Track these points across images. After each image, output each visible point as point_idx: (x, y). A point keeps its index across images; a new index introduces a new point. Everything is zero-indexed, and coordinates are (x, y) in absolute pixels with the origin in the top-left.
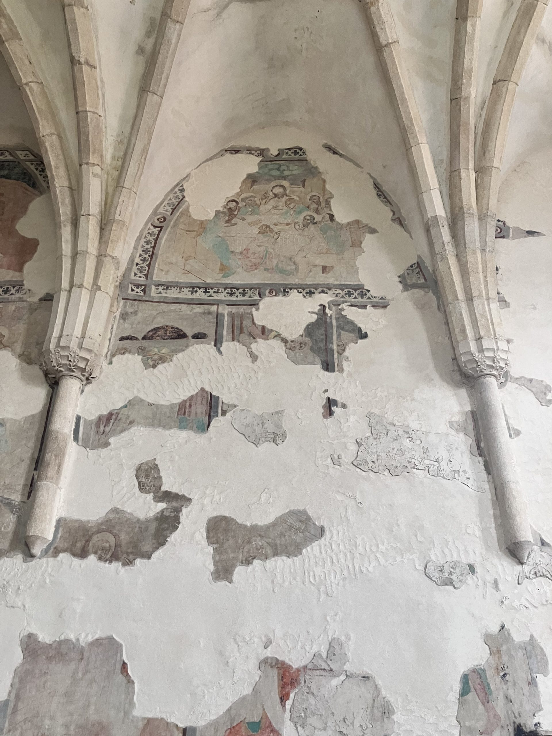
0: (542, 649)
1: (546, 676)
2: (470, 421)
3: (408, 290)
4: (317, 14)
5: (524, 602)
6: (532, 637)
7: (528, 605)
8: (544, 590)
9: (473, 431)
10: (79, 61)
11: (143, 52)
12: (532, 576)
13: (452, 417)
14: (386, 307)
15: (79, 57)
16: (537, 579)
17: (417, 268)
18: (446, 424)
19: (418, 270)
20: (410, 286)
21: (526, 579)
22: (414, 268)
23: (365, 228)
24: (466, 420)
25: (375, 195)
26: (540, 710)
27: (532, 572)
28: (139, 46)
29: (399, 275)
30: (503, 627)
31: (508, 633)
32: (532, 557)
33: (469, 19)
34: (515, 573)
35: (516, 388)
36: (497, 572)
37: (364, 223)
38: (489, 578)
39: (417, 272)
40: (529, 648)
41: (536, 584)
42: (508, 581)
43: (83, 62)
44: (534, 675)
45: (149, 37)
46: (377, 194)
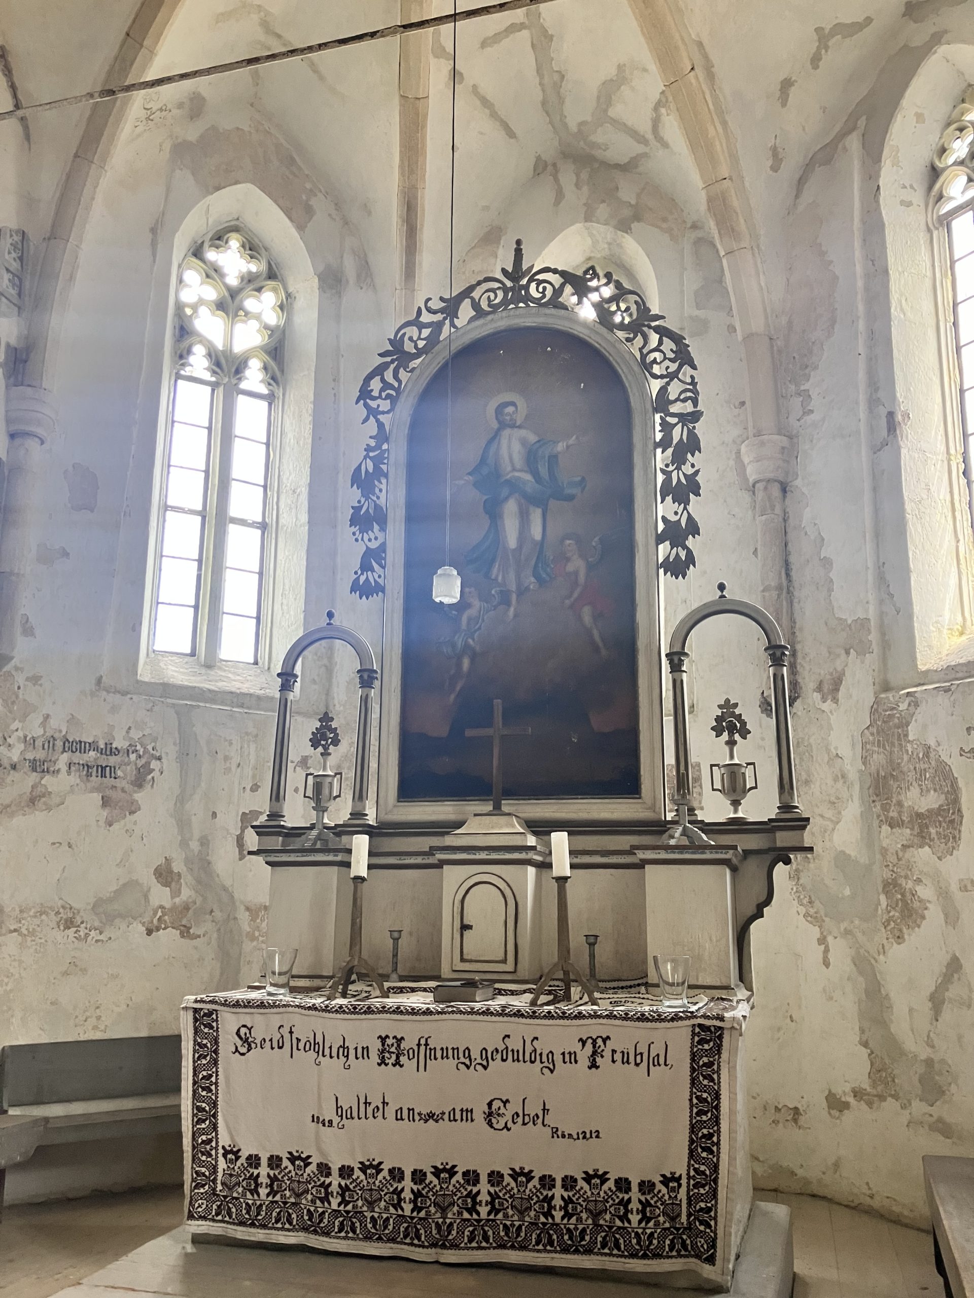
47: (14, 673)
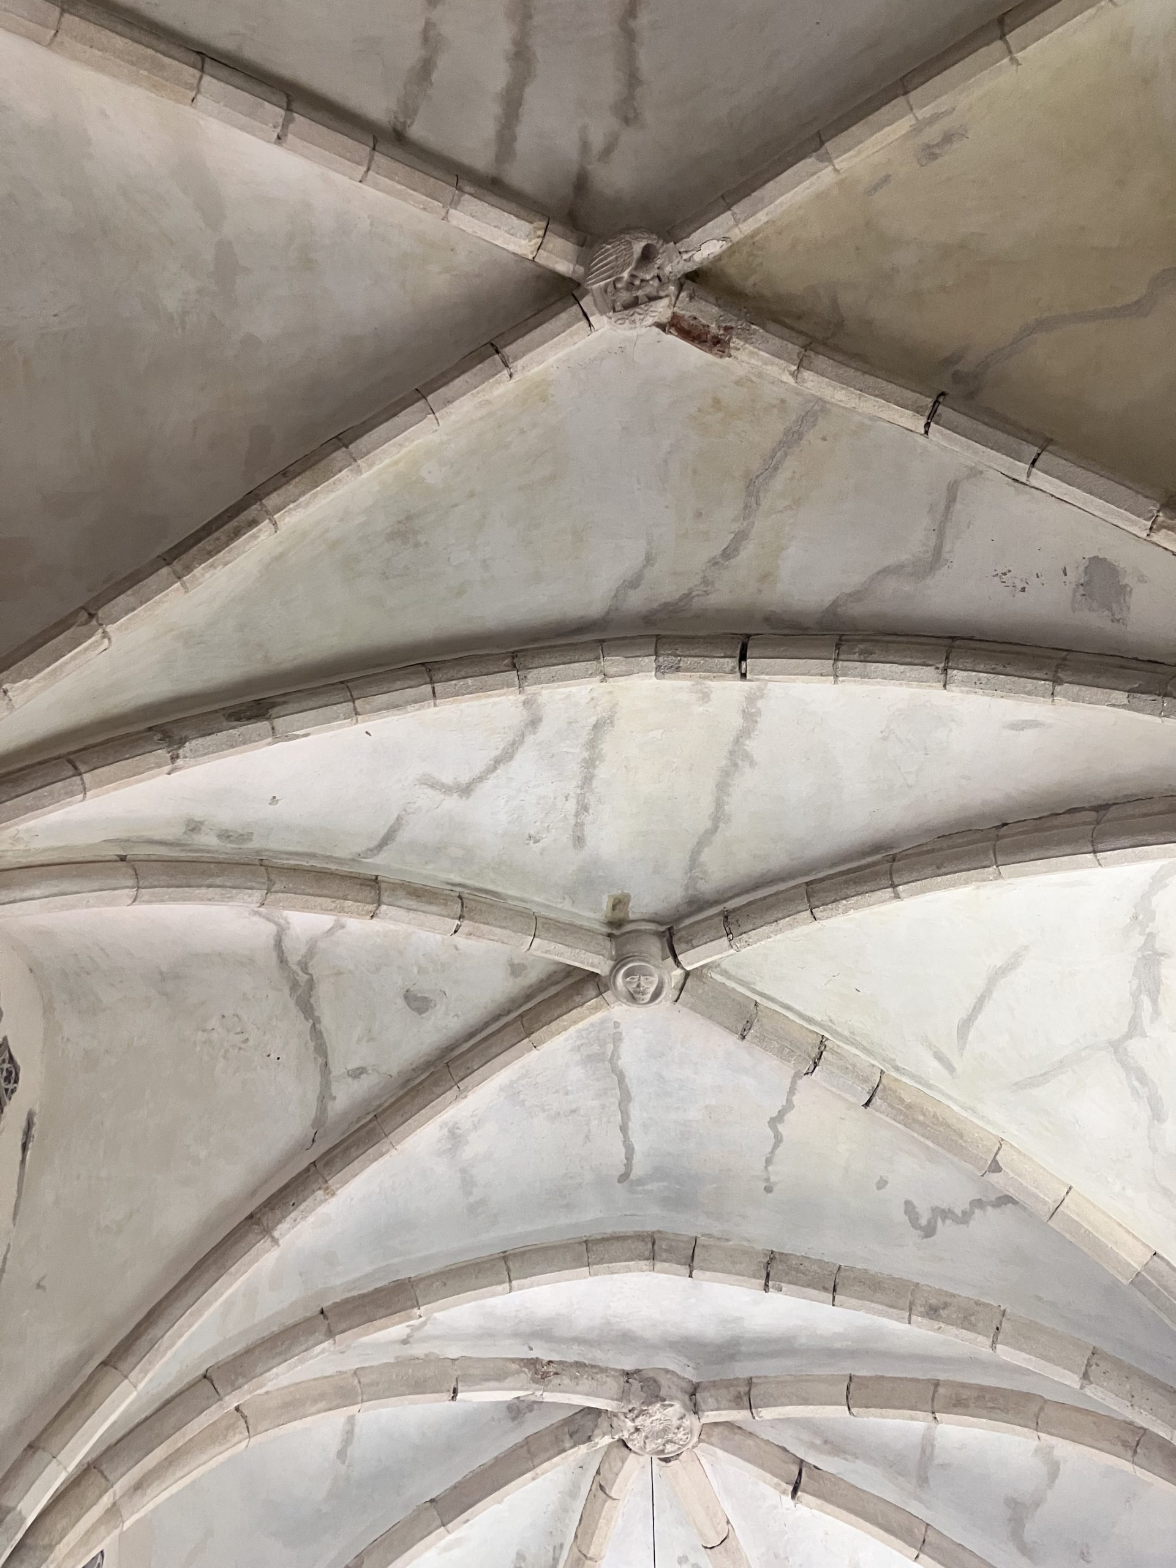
4: (273, 1056)
10: (178, 757)
11: (192, 830)
15: (185, 757)
28: (202, 823)
33: (331, 1341)
43: (176, 764)
45: (219, 836)
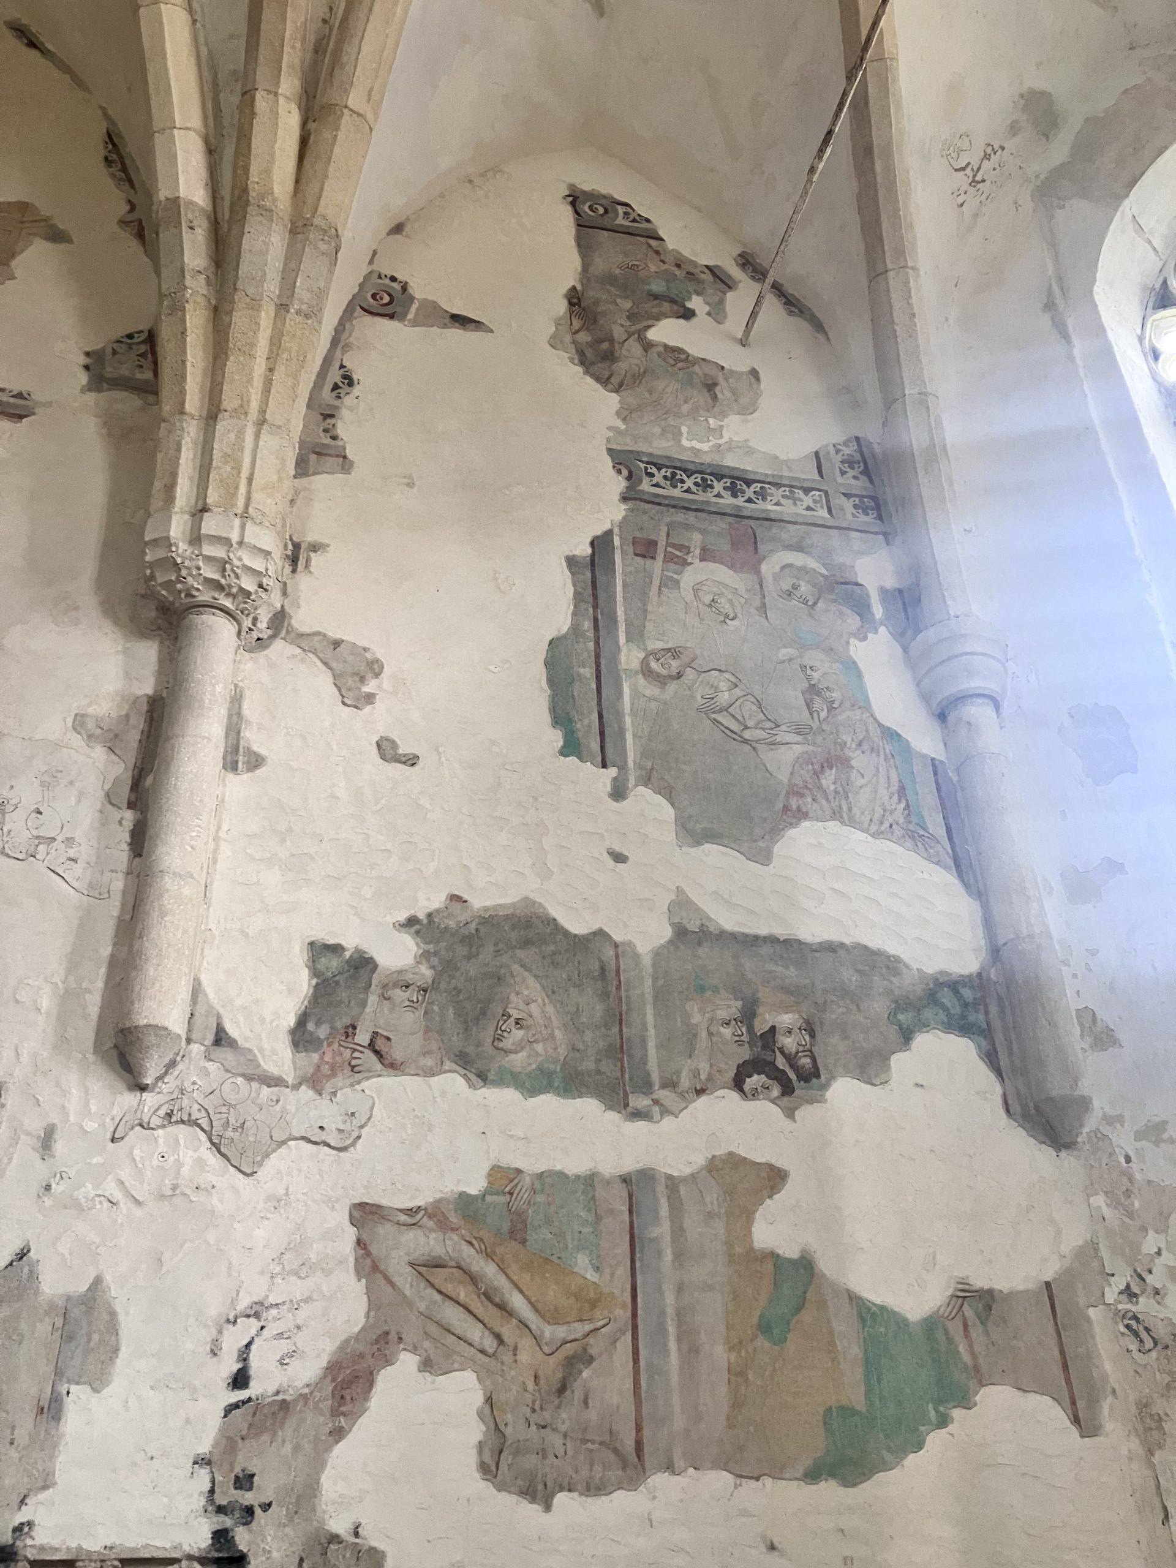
0: (113, 1314)
1: (96, 1390)
2: (139, 723)
3: (99, 390)
5: (111, 1188)
6: (98, 1281)
7: (118, 1196)
8: (178, 1160)
9: (136, 745)
12: (155, 1121)
13: (90, 705)
14: (21, 417)
16: (169, 1129)
17: (144, 342)
18: (65, 719)
19: (143, 348)
20: (107, 381)
21: (138, 1128)
22: (136, 340)
23: (43, 224)
24: (127, 716)
25: (101, 158)
26: (45, 1487)
27: (162, 1112)
29: (87, 349)
30: (22, 1255)
31: (31, 1272)
32: (176, 1073)
34: (114, 1112)
35: (294, 656)
36: (63, 1107)
37: (43, 213)
38: (35, 1124)
39: (141, 352)
40: (76, 1312)
41: (161, 1141)
42: (86, 1132)
44: (63, 1389)
46: (106, 158)
47: (1106, 1130)
